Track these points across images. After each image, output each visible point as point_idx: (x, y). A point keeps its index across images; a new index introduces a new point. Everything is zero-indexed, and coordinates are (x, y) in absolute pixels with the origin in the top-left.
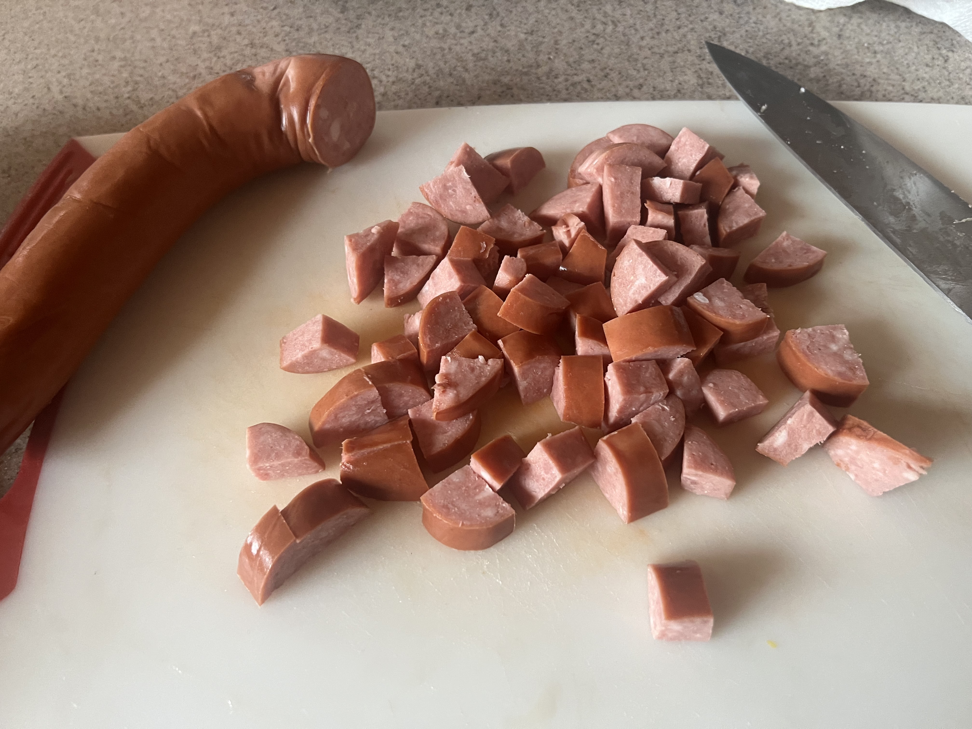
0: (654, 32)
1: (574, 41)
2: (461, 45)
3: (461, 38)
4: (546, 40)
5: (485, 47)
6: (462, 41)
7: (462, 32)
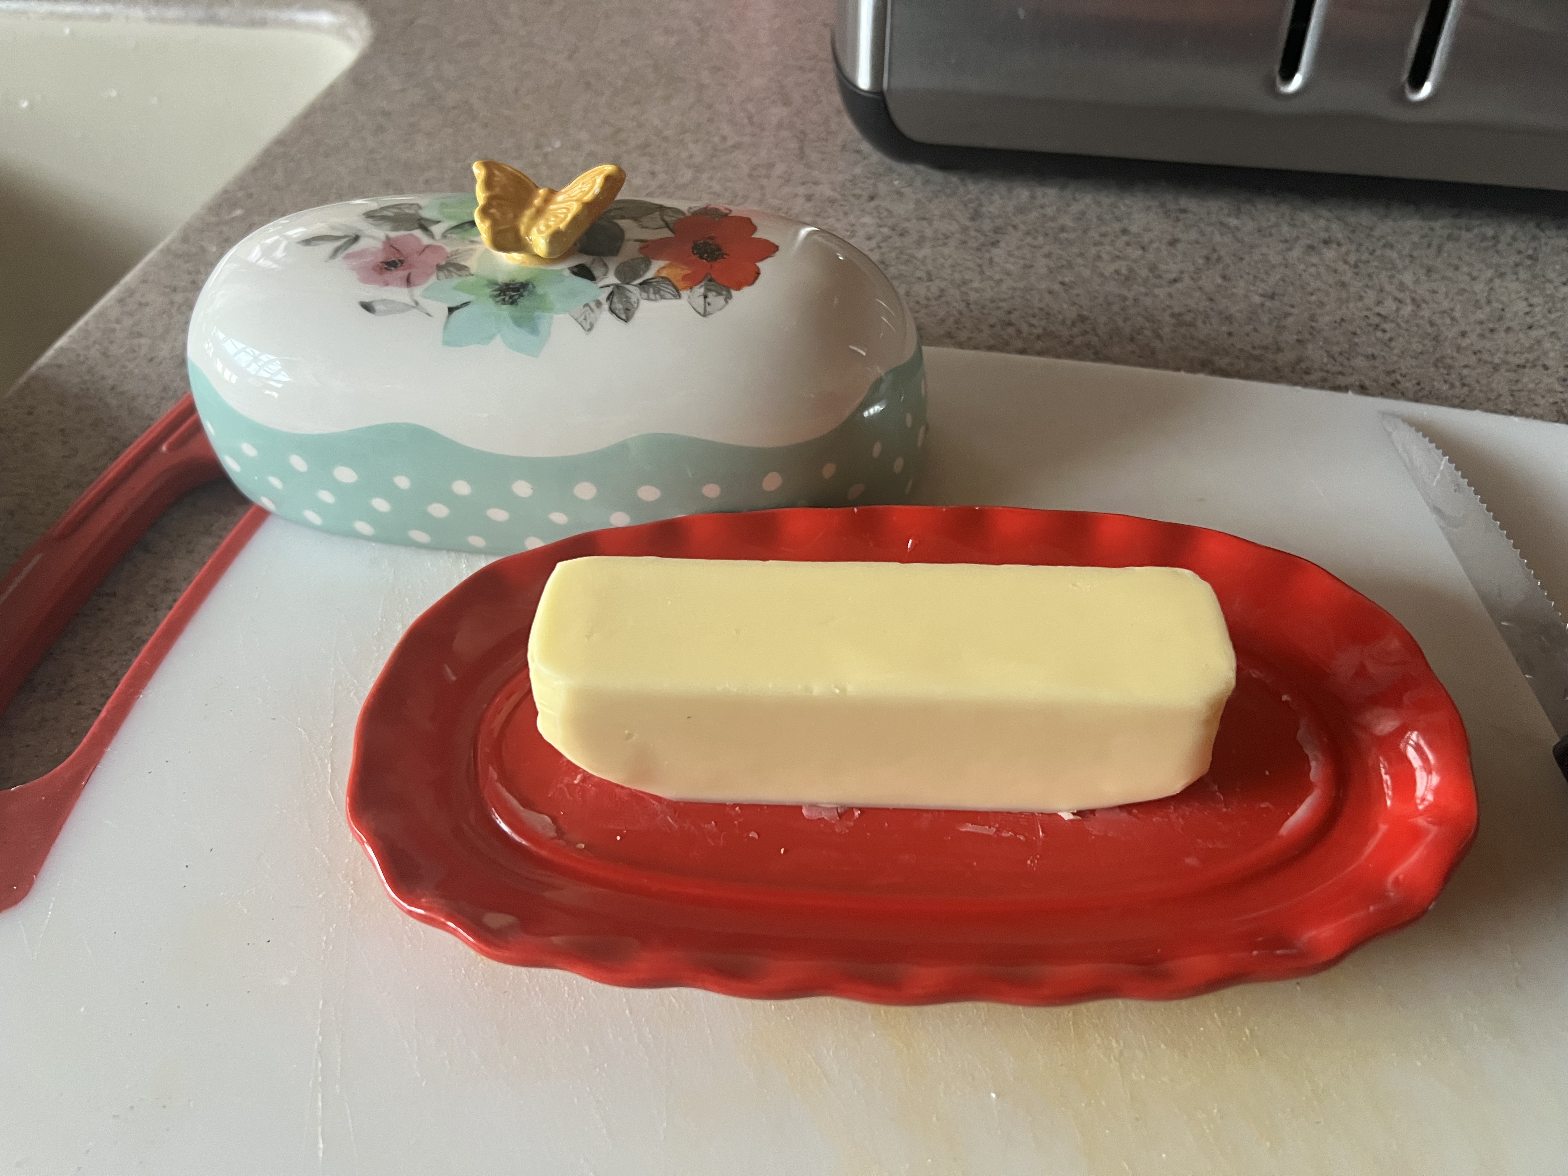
0: (1484, 326)
1: (1342, 320)
2: (1156, 296)
3: (1156, 286)
4: (1295, 311)
5: (1194, 306)
6: (1156, 291)
7: (1160, 277)
